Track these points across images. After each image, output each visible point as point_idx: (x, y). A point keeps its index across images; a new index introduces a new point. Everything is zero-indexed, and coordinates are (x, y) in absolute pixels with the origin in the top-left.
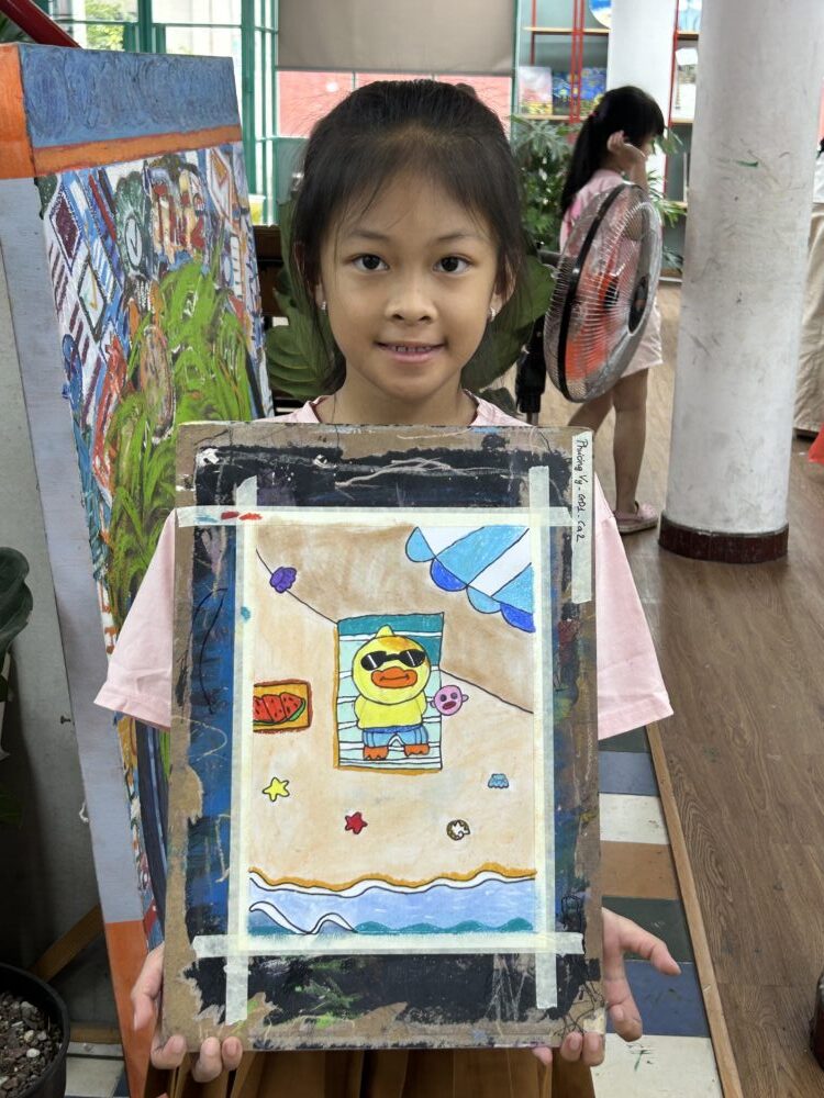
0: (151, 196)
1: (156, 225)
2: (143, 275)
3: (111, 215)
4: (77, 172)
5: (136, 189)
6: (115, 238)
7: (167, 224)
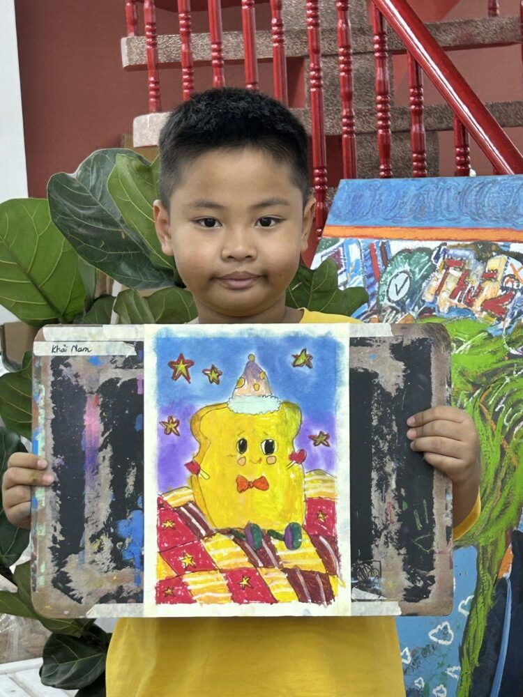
0: (438, 265)
1: (435, 284)
2: (399, 308)
3: (381, 267)
4: (360, 240)
5: (422, 257)
6: (378, 279)
7: (451, 285)
